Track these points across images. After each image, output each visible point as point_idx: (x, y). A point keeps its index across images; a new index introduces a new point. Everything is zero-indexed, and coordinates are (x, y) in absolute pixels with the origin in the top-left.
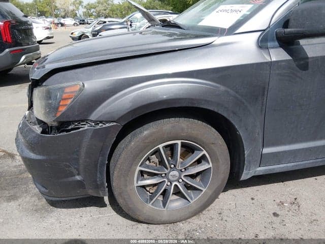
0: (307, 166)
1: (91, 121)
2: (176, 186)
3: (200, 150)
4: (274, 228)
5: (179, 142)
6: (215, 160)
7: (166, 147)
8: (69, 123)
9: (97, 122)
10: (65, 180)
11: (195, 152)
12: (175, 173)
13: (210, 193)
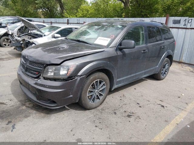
0: (123, 85)
1: (79, 76)
2: (97, 95)
3: (103, 82)
4: (122, 103)
5: (99, 80)
6: (107, 85)
7: (95, 82)
8: (72, 77)
9: (80, 76)
10: (66, 98)
11: (102, 83)
12: (97, 90)
13: (105, 95)
